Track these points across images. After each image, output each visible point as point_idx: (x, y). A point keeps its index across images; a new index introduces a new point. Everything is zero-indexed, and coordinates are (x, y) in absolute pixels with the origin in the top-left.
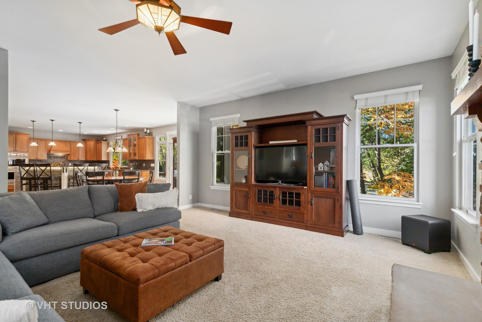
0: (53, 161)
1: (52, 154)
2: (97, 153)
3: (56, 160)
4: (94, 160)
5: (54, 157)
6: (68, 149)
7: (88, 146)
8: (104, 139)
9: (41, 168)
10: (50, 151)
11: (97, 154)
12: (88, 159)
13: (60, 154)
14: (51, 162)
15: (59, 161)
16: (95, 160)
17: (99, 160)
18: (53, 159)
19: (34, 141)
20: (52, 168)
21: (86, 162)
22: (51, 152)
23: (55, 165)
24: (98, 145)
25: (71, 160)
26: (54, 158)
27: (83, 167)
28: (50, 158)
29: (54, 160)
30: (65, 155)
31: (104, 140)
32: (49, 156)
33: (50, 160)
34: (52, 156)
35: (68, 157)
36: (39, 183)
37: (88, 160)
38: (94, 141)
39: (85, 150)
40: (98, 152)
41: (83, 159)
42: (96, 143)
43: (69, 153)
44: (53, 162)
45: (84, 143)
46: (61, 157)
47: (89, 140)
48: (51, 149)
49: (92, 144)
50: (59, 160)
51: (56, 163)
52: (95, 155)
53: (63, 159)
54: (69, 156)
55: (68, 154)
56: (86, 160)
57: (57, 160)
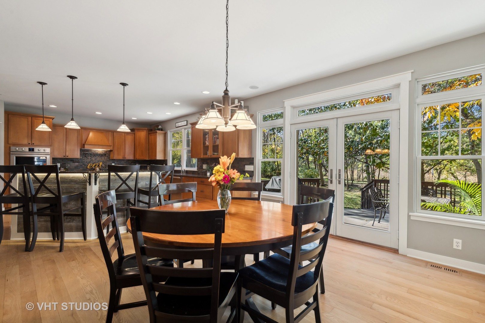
0: (89, 160)
1: (88, 150)
2: (149, 149)
3: (93, 159)
4: (145, 159)
5: (91, 154)
6: (110, 143)
7: (138, 138)
8: (160, 127)
9: (38, 175)
10: (83, 145)
11: (149, 151)
12: (138, 157)
13: (100, 150)
14: (86, 162)
15: (98, 161)
16: (147, 159)
17: (153, 159)
18: (89, 158)
19: (43, 123)
20: (60, 175)
21: (135, 162)
22: (87, 147)
23: (92, 166)
24: (152, 137)
25: (114, 160)
26: (91, 157)
27: (128, 174)
28: (85, 156)
29: (91, 159)
30: (106, 152)
31: (159, 130)
32: (84, 153)
33: (85, 158)
34: (89, 153)
35: (110, 155)
36: (35, 210)
37: (137, 159)
38: (145, 131)
39: (134, 144)
40: (152, 147)
41: (131, 157)
42: (149, 134)
43: (111, 148)
44: (89, 162)
45: (133, 134)
46: (101, 155)
47: (138, 130)
48: (85, 143)
49: (142, 134)
50: (99, 159)
51: (93, 164)
52: (147, 151)
53: (103, 157)
54: (112, 153)
55: (111, 151)
56: (135, 159)
57: (96, 159)
